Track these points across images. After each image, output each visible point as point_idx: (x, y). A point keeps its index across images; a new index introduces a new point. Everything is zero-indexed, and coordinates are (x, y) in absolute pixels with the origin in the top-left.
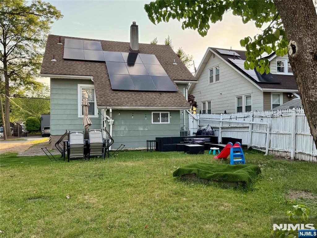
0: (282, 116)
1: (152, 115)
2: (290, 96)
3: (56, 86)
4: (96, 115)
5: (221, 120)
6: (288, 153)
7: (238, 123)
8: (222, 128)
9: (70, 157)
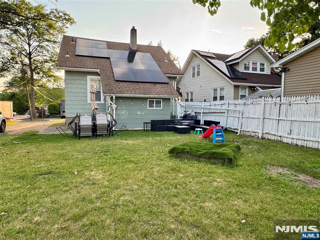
0: (252, 103)
1: (148, 102)
2: (254, 89)
3: (70, 77)
4: (102, 101)
5: (203, 107)
6: (256, 133)
7: (216, 109)
8: (203, 113)
9: (81, 135)
